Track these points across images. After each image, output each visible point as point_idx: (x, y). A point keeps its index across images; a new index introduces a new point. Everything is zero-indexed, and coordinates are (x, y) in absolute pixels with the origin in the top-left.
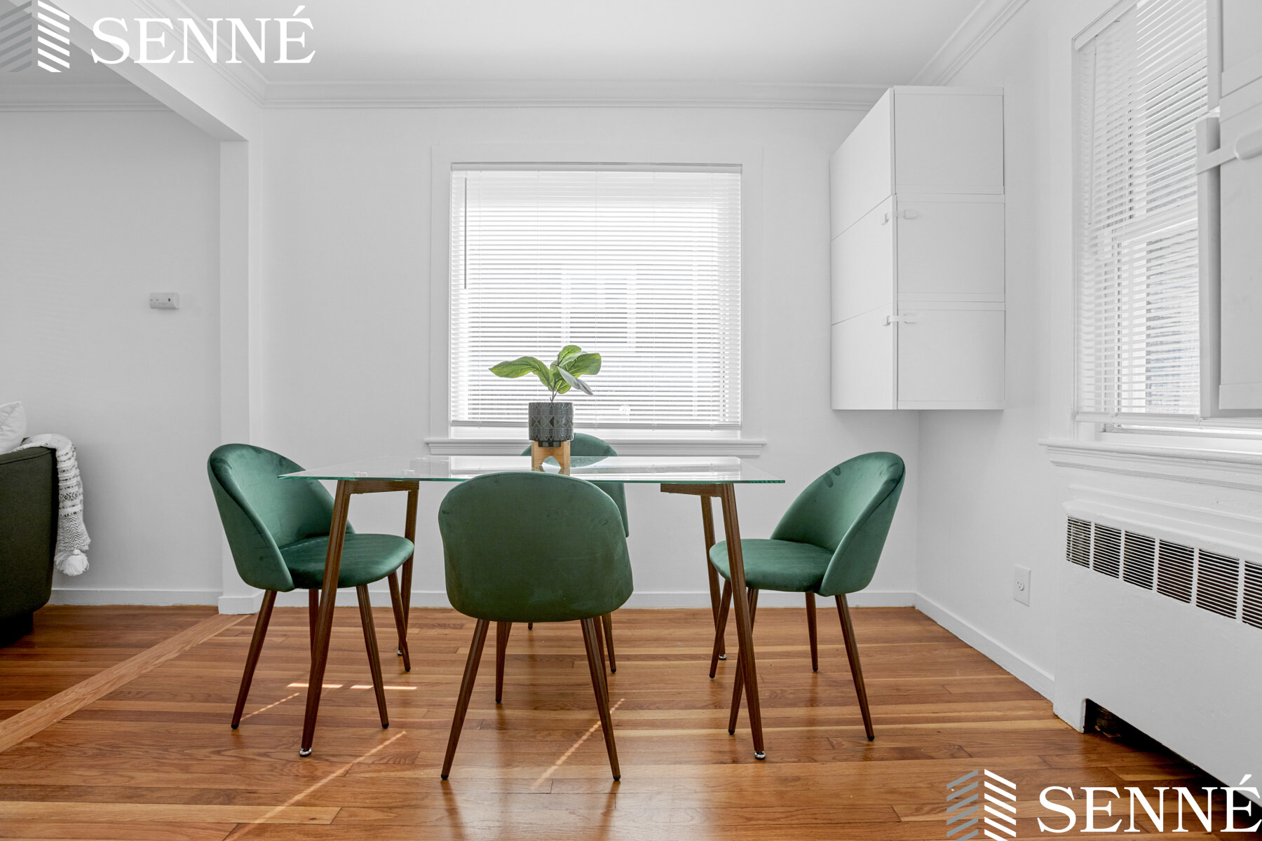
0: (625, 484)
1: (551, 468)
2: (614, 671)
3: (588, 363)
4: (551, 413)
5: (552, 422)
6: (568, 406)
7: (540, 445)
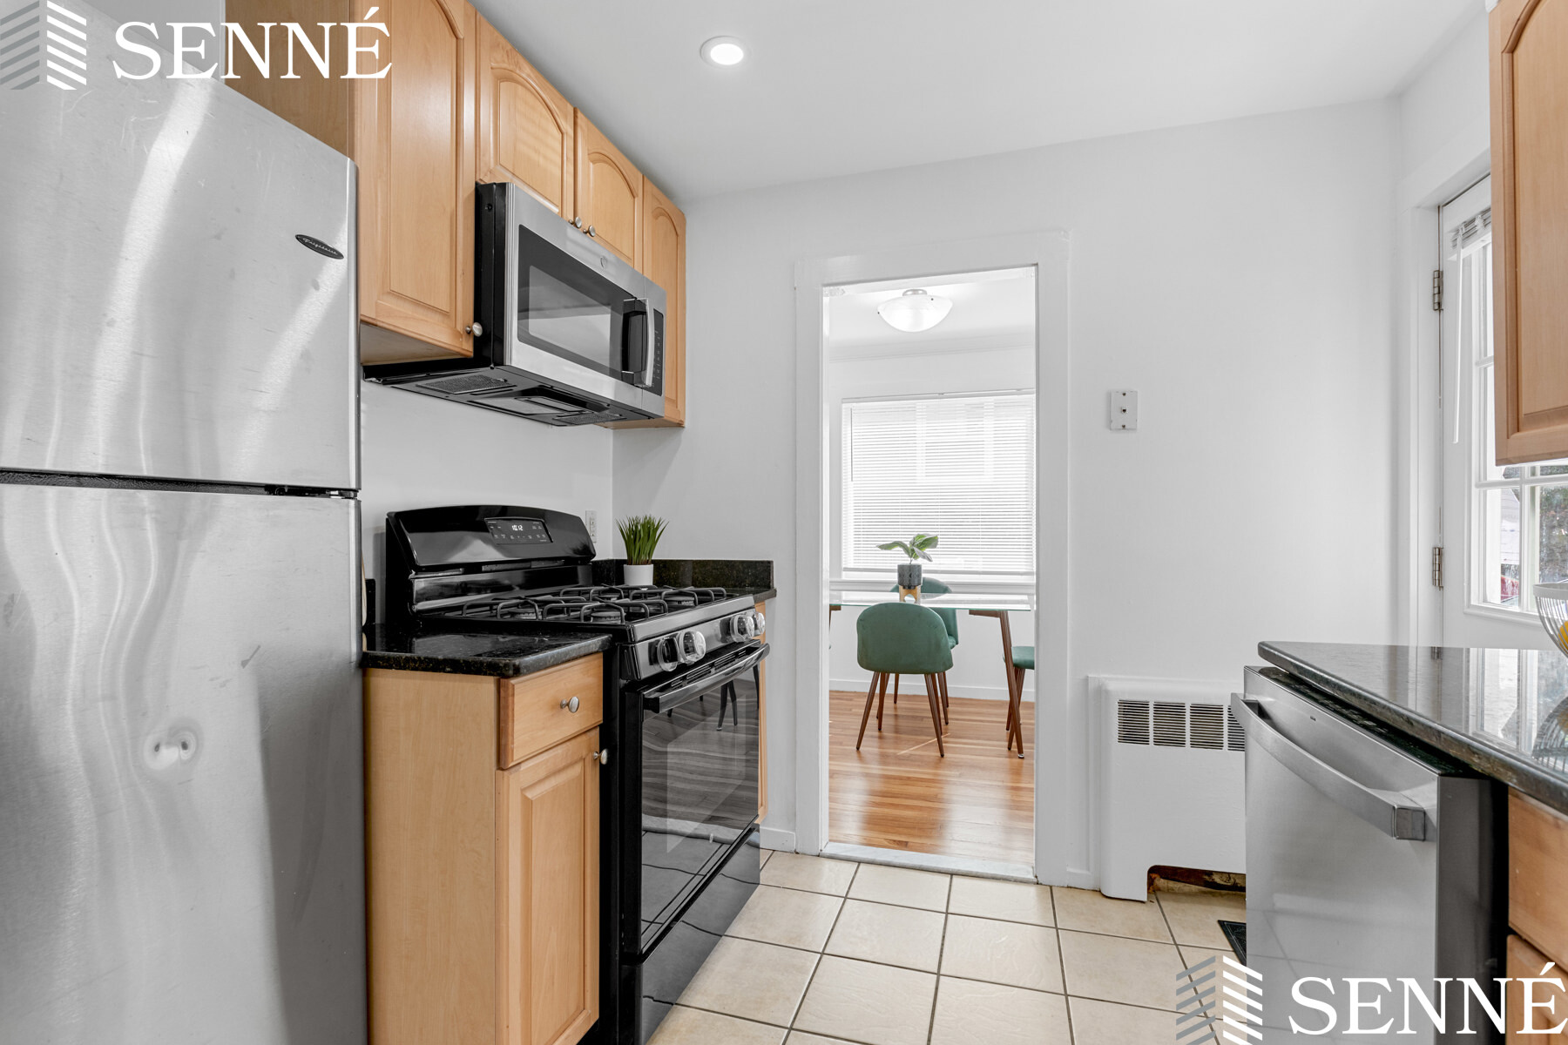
0: (957, 611)
1: (909, 599)
2: (947, 723)
3: (929, 542)
4: (910, 570)
5: (910, 576)
6: (919, 566)
7: (904, 588)
